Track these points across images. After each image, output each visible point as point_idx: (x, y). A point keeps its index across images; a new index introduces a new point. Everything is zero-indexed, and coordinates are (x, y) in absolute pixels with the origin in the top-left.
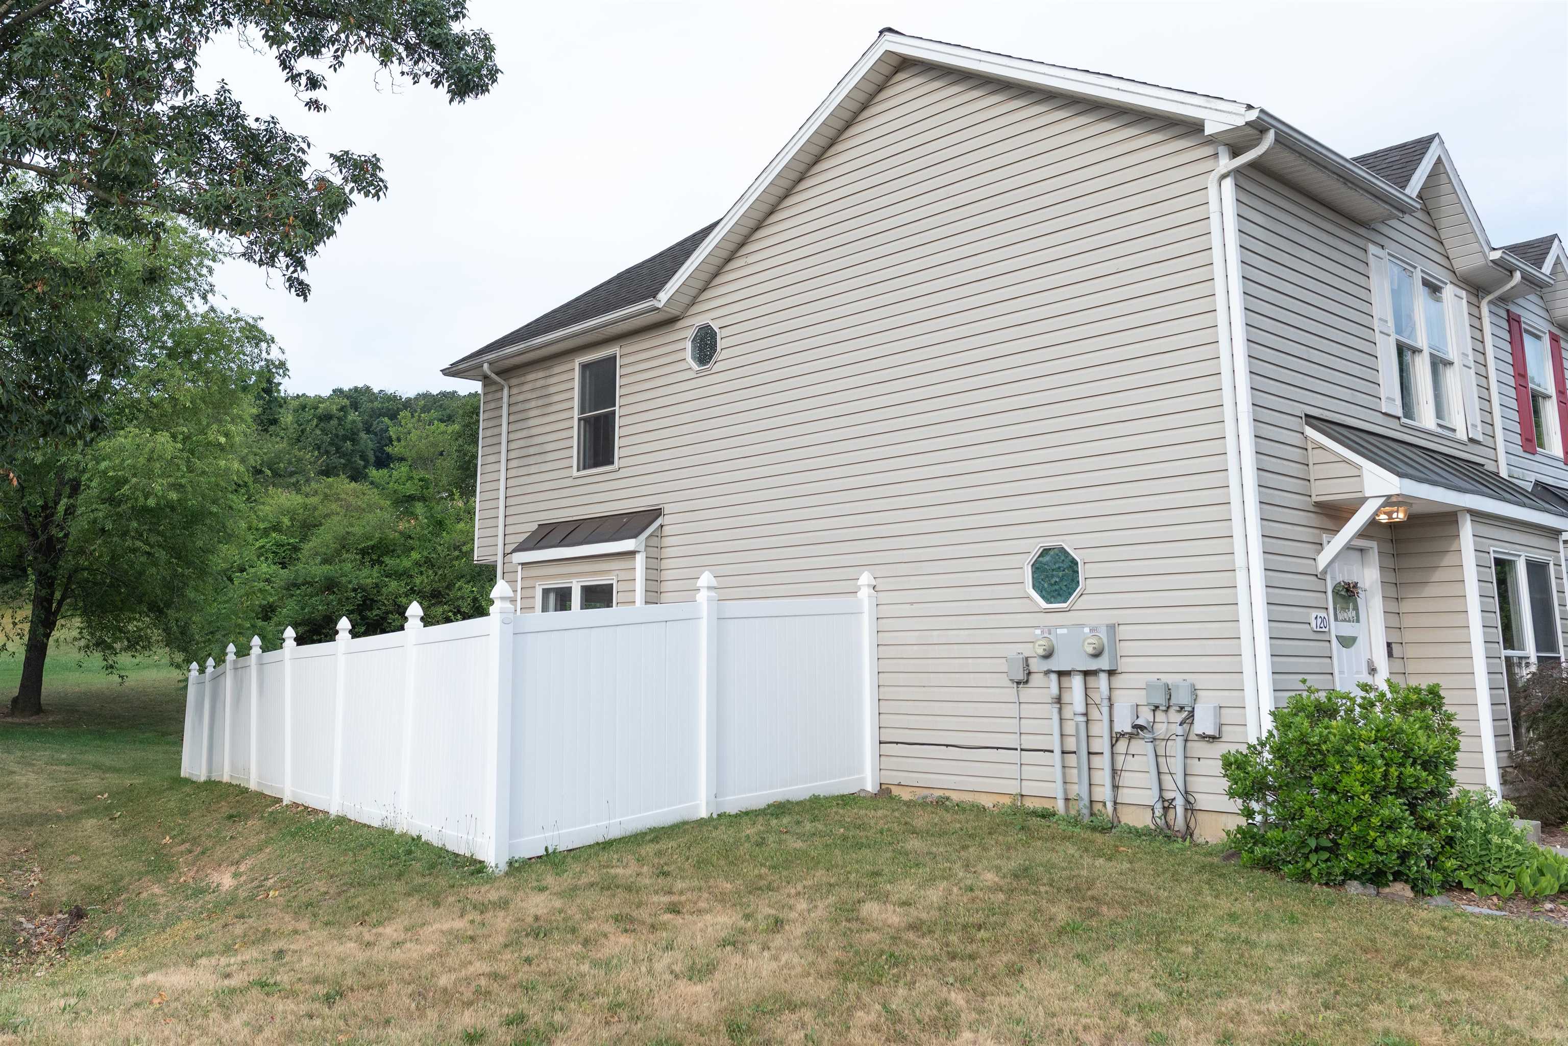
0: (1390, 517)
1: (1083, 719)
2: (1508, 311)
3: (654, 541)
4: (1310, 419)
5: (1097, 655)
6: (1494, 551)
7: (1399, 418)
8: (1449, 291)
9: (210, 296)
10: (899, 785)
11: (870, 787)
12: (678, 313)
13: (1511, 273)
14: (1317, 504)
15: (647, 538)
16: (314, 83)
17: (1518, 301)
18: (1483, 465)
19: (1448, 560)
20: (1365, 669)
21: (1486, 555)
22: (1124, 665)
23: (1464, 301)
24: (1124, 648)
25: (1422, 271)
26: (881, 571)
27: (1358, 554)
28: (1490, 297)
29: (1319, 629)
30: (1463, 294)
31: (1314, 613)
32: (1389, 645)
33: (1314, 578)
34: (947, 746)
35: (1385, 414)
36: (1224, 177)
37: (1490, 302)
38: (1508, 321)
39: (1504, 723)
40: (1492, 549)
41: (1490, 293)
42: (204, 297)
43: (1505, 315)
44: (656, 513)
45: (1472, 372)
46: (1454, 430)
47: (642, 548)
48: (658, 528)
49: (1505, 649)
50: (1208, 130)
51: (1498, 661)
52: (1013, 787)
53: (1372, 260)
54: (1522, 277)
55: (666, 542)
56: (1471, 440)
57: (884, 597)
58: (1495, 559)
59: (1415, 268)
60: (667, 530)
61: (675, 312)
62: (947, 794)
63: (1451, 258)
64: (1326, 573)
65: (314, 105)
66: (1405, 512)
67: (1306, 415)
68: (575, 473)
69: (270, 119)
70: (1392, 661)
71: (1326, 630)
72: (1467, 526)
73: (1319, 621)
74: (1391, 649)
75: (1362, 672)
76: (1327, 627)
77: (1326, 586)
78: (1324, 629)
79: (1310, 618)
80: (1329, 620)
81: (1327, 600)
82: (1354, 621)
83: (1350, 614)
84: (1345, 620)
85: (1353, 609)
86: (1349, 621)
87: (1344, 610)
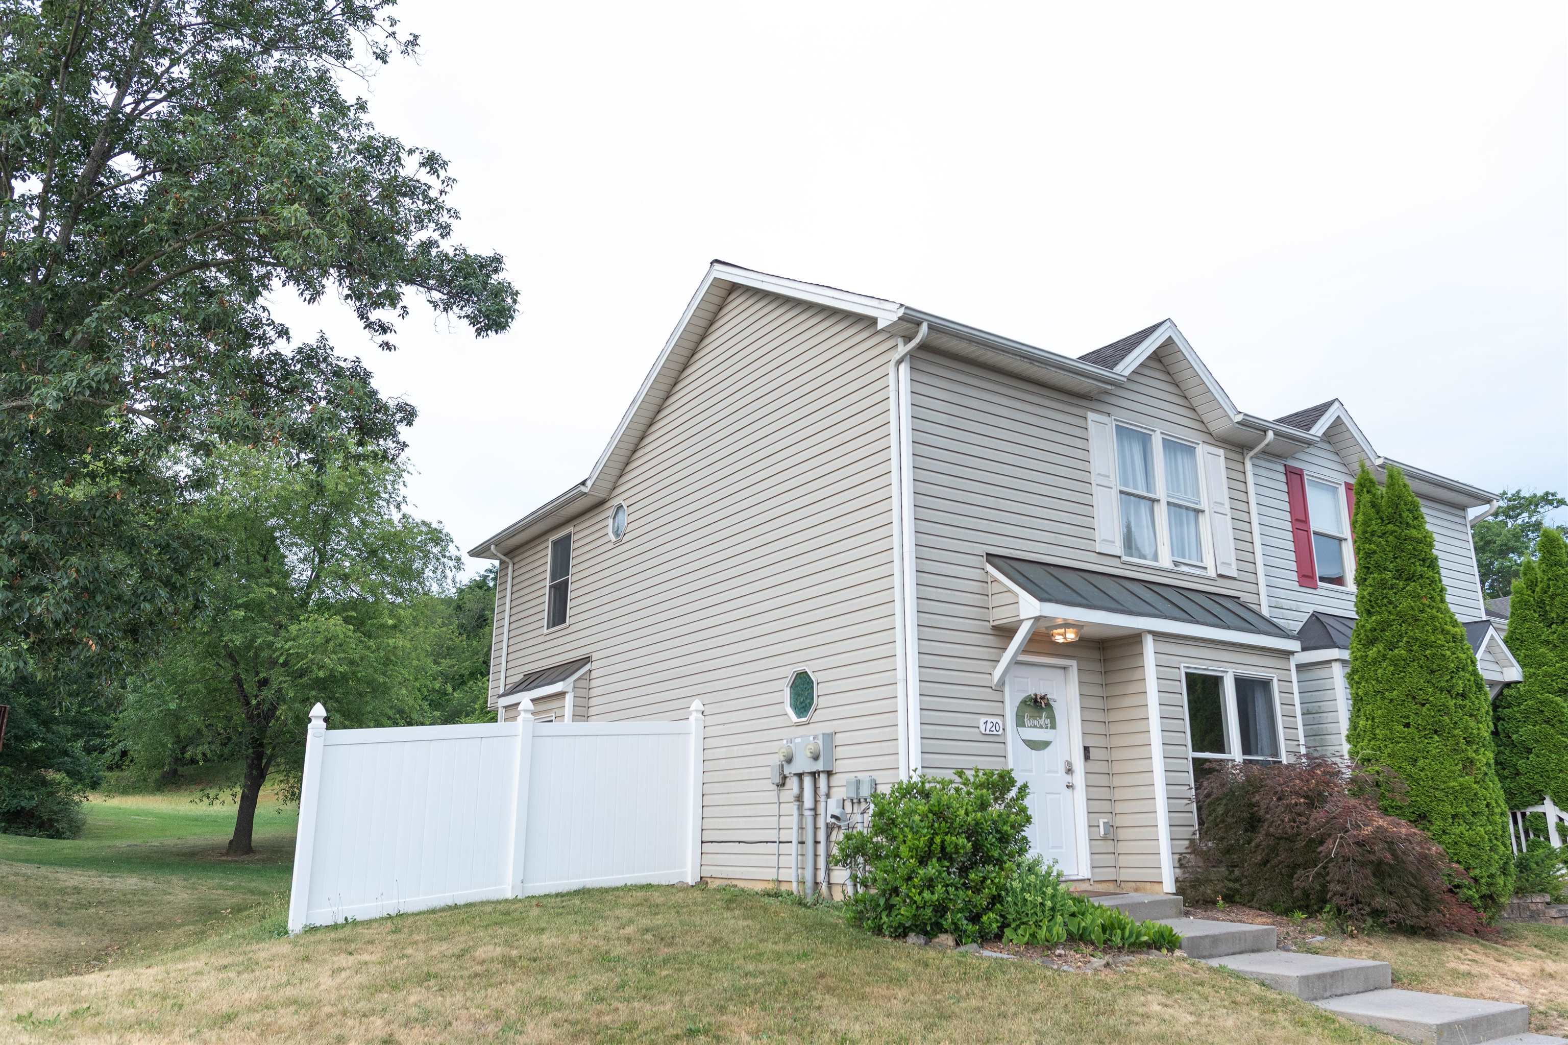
0: (1065, 638)
1: (812, 813)
2: (1285, 465)
3: (583, 683)
4: (991, 558)
5: (816, 758)
6: (1185, 667)
7: (1120, 557)
8: (1202, 450)
9: (403, 506)
10: (711, 877)
11: (690, 880)
12: (604, 496)
13: (1265, 431)
14: (995, 628)
15: (575, 681)
16: (384, 329)
17: (1297, 456)
18: (1239, 598)
19: (1137, 675)
20: (1062, 769)
21: (1177, 670)
22: (839, 766)
23: (1222, 459)
24: (840, 752)
25: (1162, 433)
26: (708, 698)
27: (1061, 672)
28: (1252, 454)
29: (988, 732)
30: (1221, 452)
31: (983, 719)
32: (1086, 749)
33: (990, 690)
34: (739, 842)
35: (1099, 553)
36: (899, 362)
37: (1252, 458)
38: (1286, 474)
39: (1190, 815)
40: (1182, 665)
41: (1251, 448)
42: (398, 507)
43: (1282, 469)
44: (587, 660)
45: (1229, 518)
46: (1206, 568)
47: (570, 689)
48: (586, 673)
49: (1194, 751)
50: (880, 325)
51: (1185, 760)
52: (771, 874)
53: (1091, 425)
54: (1275, 434)
55: (594, 683)
56: (1220, 576)
57: (710, 720)
58: (1187, 674)
59: (1154, 431)
60: (594, 674)
61: (603, 495)
62: (734, 882)
63: (1205, 422)
64: (1003, 684)
65: (386, 346)
66: (1077, 634)
67: (988, 554)
68: (545, 631)
69: (355, 359)
70: (1090, 763)
71: (999, 733)
72: (1149, 645)
73: (989, 725)
74: (1089, 752)
75: (1057, 772)
76: (1001, 731)
77: (1003, 696)
78: (995, 733)
79: (979, 723)
80: (1004, 725)
81: (1004, 708)
82: (1047, 728)
83: (1042, 722)
84: (1035, 727)
85: (1047, 718)
86: (1041, 727)
87: (1035, 718)
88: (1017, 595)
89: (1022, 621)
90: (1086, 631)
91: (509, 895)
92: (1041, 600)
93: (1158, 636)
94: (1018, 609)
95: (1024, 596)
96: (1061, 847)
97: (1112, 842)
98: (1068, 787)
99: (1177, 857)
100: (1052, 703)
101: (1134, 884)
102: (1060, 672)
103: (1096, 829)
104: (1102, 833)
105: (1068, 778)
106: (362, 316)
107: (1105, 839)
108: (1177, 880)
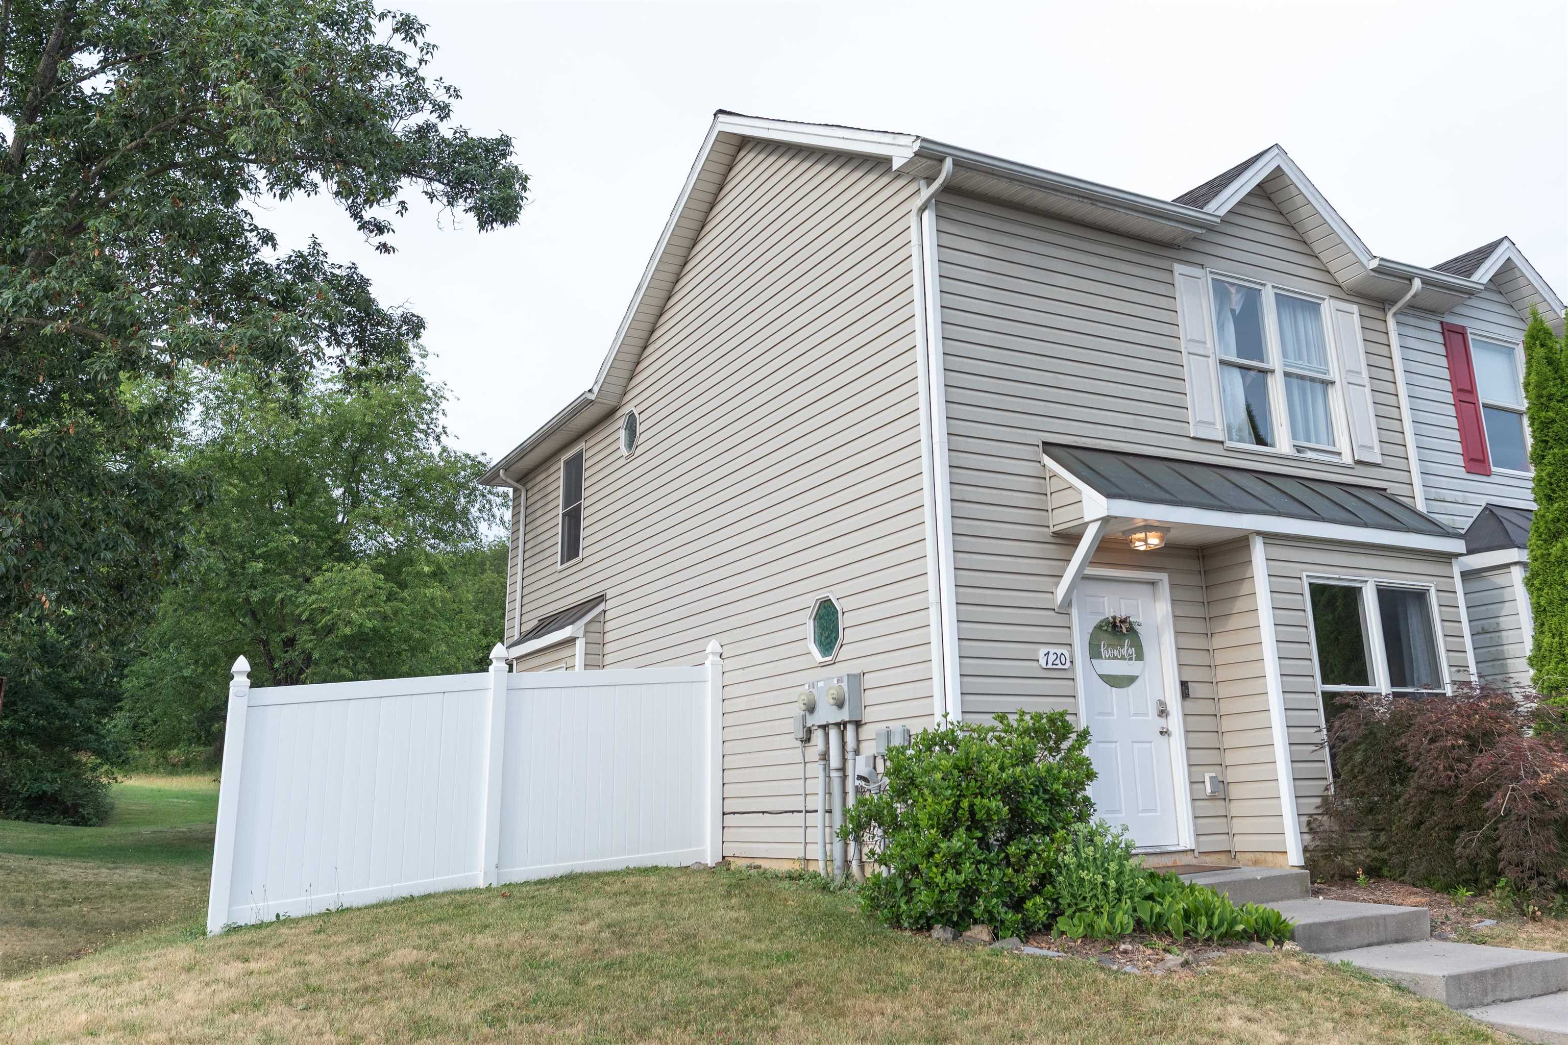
0: (1146, 544)
1: (840, 774)
2: (1442, 323)
3: (596, 627)
4: (1047, 446)
5: (840, 705)
6: (1308, 576)
7: (1222, 443)
8: (1328, 307)
9: (443, 438)
10: (734, 856)
11: (710, 860)
12: (615, 404)
13: (1410, 280)
14: (1056, 534)
15: (586, 624)
16: (380, 228)
17: (1456, 310)
18: (1385, 490)
19: (1245, 589)
20: (1153, 711)
21: (1298, 581)
22: (869, 715)
23: (1356, 317)
24: (869, 697)
25: (1274, 287)
26: (725, 638)
28: (1394, 309)
29: (1050, 666)
30: (1355, 308)
31: (1043, 650)
32: (1184, 685)
33: (1051, 613)
34: (763, 812)
35: (1194, 438)
36: (922, 210)
37: (1395, 314)
38: (1443, 333)
39: (1322, 766)
40: (1305, 574)
41: (1394, 302)
42: (438, 438)
43: (1438, 327)
44: (601, 598)
45: (1367, 390)
46: (1340, 454)
47: (581, 633)
48: (600, 614)
49: (1323, 683)
50: (898, 166)
51: (1313, 696)
52: (797, 851)
53: (1178, 279)
54: (1422, 283)
55: (609, 626)
56: (1359, 462)
57: (729, 664)
58: (1310, 584)
59: (1264, 285)
60: (609, 615)
61: (612, 403)
62: (757, 862)
63: (1332, 271)
64: (1070, 605)
65: (384, 248)
66: (1162, 539)
67: (1044, 443)
68: (559, 567)
70: (1188, 703)
71: (1066, 667)
72: (1258, 551)
73: (1052, 658)
74: (1187, 688)
75: (1146, 715)
76: (1068, 664)
77: (1070, 621)
78: (1060, 666)
79: (1038, 655)
80: (1072, 656)
81: (1071, 636)
82: (1131, 659)
83: (1124, 651)
84: (1115, 658)
85: (1131, 646)
86: (1123, 658)
87: (1114, 647)
88: (1079, 492)
89: (1087, 523)
90: (1173, 535)
91: (481, 884)
92: (1109, 496)
93: (1269, 537)
94: (1082, 509)
95: (1088, 493)
96: (1155, 810)
97: (1223, 802)
98: (1161, 733)
99: (1305, 819)
100: (1136, 627)
101: (1252, 855)
102: (1147, 589)
103: (1201, 786)
104: (1209, 790)
105: (1162, 722)
106: (356, 215)
107: (1212, 798)
108: (1305, 850)
